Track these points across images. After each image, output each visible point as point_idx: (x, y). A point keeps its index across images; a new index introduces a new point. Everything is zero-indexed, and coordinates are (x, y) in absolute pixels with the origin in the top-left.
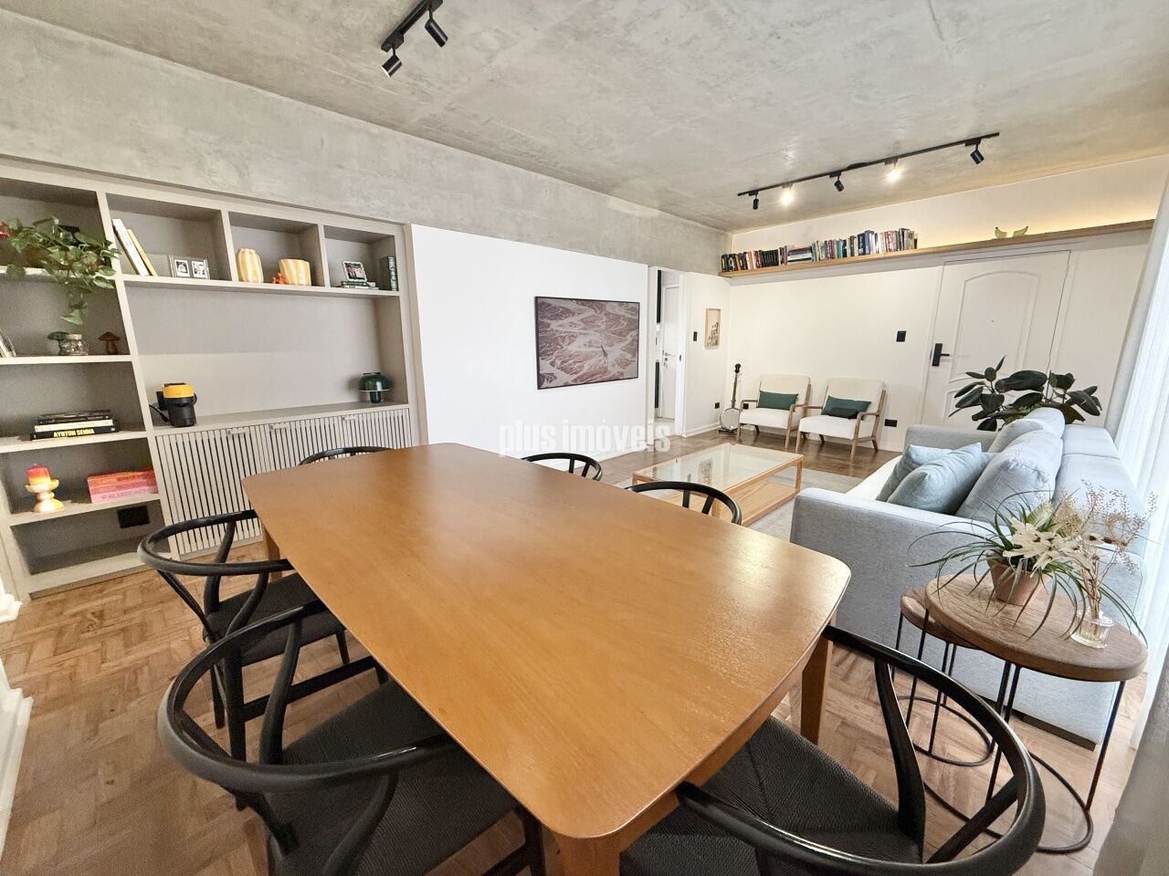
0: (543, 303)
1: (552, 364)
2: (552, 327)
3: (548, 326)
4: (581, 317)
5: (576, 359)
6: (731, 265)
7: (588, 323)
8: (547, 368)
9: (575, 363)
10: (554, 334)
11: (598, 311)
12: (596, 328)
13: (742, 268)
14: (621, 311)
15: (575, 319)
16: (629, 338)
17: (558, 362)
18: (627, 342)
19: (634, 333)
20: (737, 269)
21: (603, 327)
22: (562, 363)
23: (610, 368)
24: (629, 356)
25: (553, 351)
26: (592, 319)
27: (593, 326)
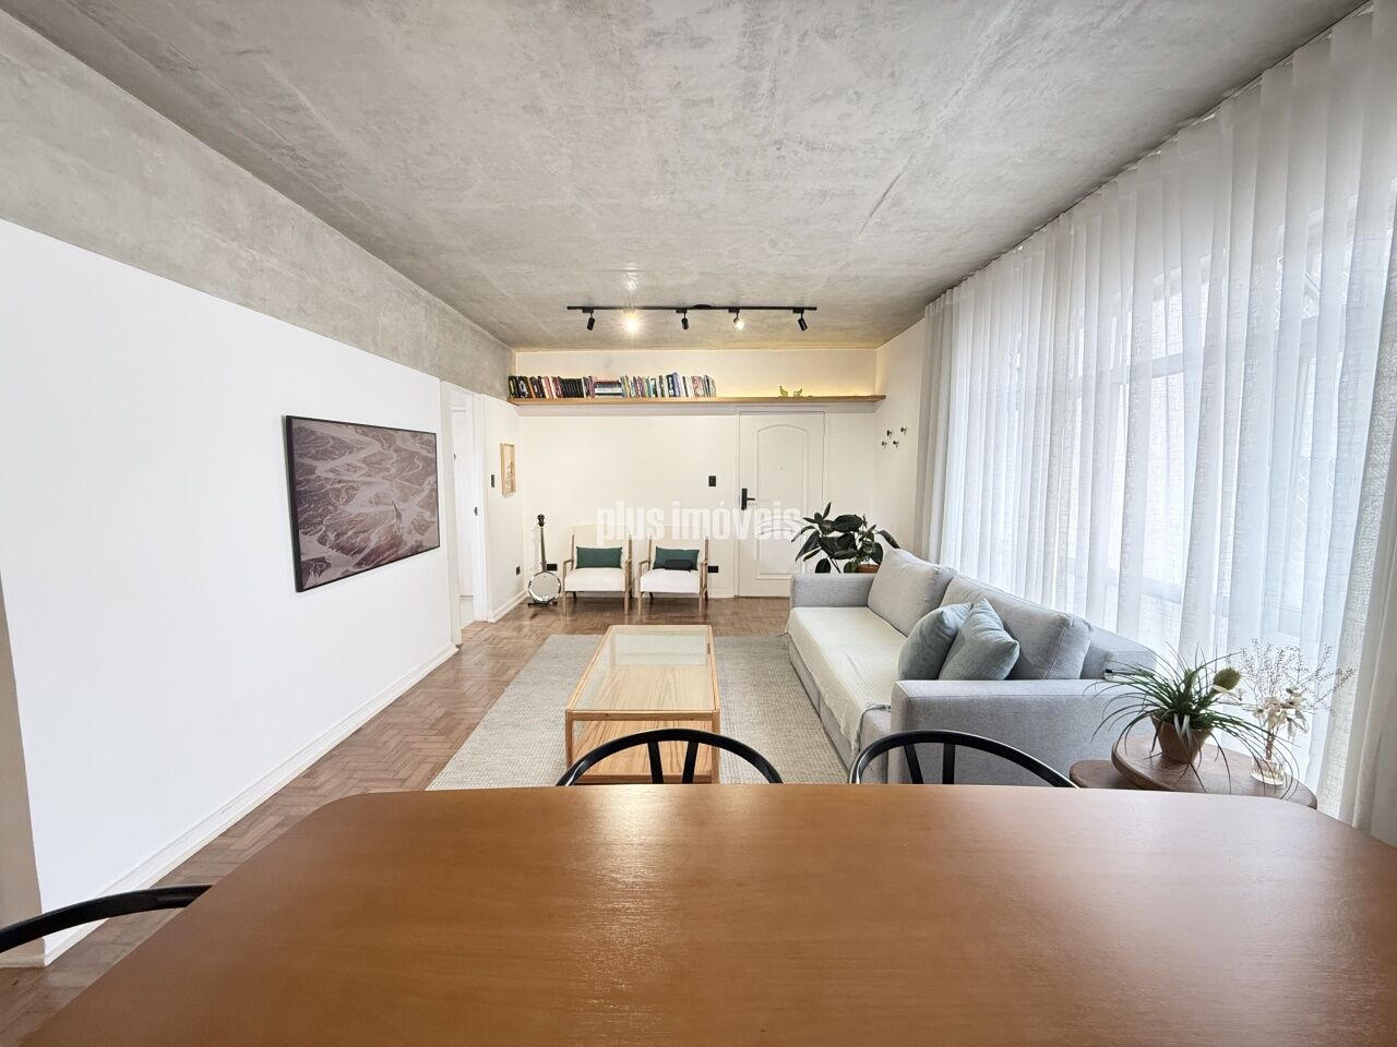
0: (301, 429)
1: (322, 541)
2: (318, 473)
3: (312, 470)
4: (363, 454)
5: (359, 527)
6: (521, 390)
7: (373, 464)
8: (312, 549)
9: (357, 534)
10: (323, 486)
11: (386, 445)
12: (385, 474)
13: (538, 396)
14: (413, 446)
15: (353, 459)
16: (427, 487)
17: (332, 536)
18: (425, 494)
19: (431, 479)
20: (530, 396)
21: (393, 471)
22: (338, 536)
23: (406, 537)
24: (427, 515)
25: (323, 516)
26: (379, 457)
27: (380, 470)
